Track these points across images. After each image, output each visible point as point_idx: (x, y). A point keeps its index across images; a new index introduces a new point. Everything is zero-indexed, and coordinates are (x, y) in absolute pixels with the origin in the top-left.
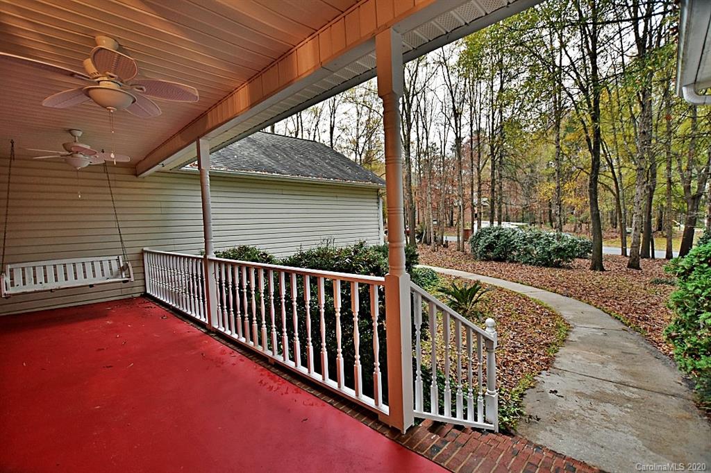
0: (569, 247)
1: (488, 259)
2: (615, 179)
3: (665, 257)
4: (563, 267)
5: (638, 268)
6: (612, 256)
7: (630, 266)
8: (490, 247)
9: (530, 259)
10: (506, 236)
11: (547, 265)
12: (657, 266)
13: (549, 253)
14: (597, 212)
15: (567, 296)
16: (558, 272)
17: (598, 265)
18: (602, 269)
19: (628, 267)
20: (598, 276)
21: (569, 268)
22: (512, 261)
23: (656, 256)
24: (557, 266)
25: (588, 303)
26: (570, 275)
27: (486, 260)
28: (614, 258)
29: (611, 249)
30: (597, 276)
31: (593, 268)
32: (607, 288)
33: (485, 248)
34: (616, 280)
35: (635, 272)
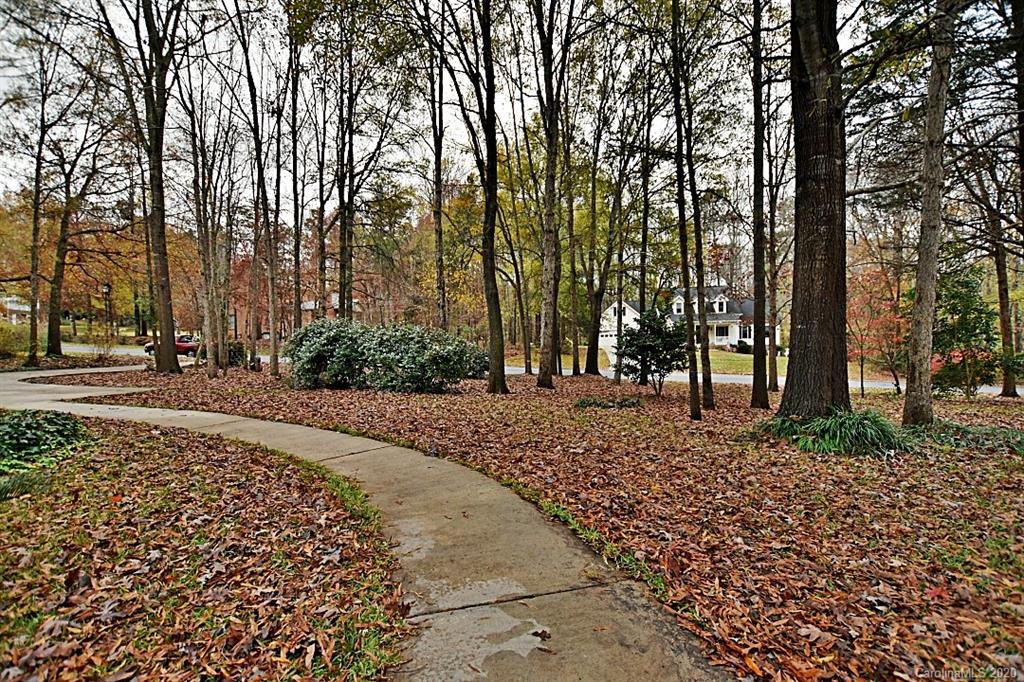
0: (455, 353)
1: (317, 385)
2: (515, 264)
3: (571, 373)
4: (448, 391)
5: (550, 386)
6: (516, 376)
7: (540, 384)
8: (319, 360)
9: (392, 379)
10: (350, 339)
11: (420, 390)
12: (568, 384)
13: (422, 366)
14: (494, 291)
15: (437, 455)
16: (437, 401)
17: (499, 385)
18: (506, 391)
19: (538, 385)
20: (500, 402)
21: (457, 393)
22: (362, 386)
23: (563, 374)
24: (439, 390)
25: (480, 470)
26: (455, 405)
27: (310, 388)
28: (517, 378)
29: (513, 368)
30: (497, 402)
31: (492, 390)
32: (516, 423)
33: (308, 362)
34: (527, 408)
35: (547, 393)
